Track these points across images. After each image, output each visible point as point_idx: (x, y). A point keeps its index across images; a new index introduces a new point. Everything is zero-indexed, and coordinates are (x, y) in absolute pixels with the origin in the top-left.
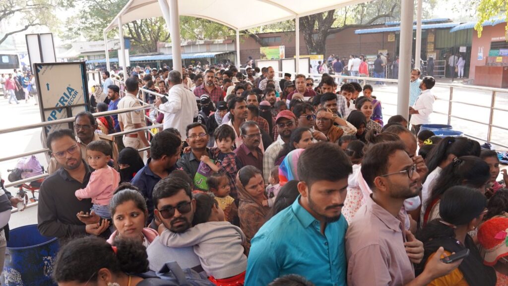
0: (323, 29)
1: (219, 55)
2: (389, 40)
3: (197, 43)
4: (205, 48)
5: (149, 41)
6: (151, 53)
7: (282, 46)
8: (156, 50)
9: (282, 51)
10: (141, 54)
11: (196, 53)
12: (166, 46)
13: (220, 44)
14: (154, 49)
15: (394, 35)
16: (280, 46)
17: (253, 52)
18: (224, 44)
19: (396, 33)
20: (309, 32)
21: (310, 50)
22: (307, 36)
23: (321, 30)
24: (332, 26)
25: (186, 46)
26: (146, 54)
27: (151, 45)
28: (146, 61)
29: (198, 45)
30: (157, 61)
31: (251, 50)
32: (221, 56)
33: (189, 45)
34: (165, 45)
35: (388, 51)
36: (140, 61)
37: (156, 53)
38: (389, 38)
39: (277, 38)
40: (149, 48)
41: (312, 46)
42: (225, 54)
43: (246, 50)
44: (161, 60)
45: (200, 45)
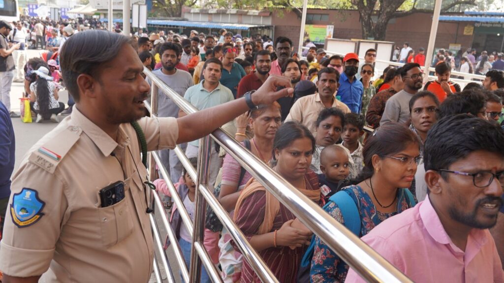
0: (389, 10)
1: (253, 28)
2: (465, 33)
3: (228, 12)
4: (236, 19)
5: (173, 5)
6: (174, 18)
7: (331, 26)
8: (180, 15)
9: (330, 32)
10: (162, 18)
11: (225, 23)
12: (192, 11)
13: (255, 16)
14: (178, 13)
15: (472, 28)
16: (328, 26)
17: (293, 29)
18: (259, 16)
19: (476, 25)
20: (369, 12)
21: (367, 35)
22: (367, 17)
23: (385, 12)
24: (399, 9)
25: (215, 14)
26: (168, 18)
27: (175, 9)
28: (167, 26)
29: (228, 14)
30: (180, 28)
31: (290, 27)
32: (255, 30)
33: (218, 14)
34: (190, 10)
35: (462, 46)
36: (160, 25)
37: (180, 19)
38: (465, 30)
39: (323, 16)
40: (173, 13)
41: (369, 30)
42: (260, 27)
43: (285, 26)
44: (184, 27)
45: (232, 15)
